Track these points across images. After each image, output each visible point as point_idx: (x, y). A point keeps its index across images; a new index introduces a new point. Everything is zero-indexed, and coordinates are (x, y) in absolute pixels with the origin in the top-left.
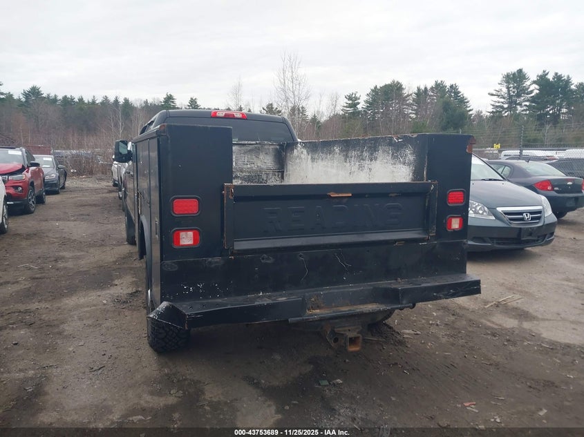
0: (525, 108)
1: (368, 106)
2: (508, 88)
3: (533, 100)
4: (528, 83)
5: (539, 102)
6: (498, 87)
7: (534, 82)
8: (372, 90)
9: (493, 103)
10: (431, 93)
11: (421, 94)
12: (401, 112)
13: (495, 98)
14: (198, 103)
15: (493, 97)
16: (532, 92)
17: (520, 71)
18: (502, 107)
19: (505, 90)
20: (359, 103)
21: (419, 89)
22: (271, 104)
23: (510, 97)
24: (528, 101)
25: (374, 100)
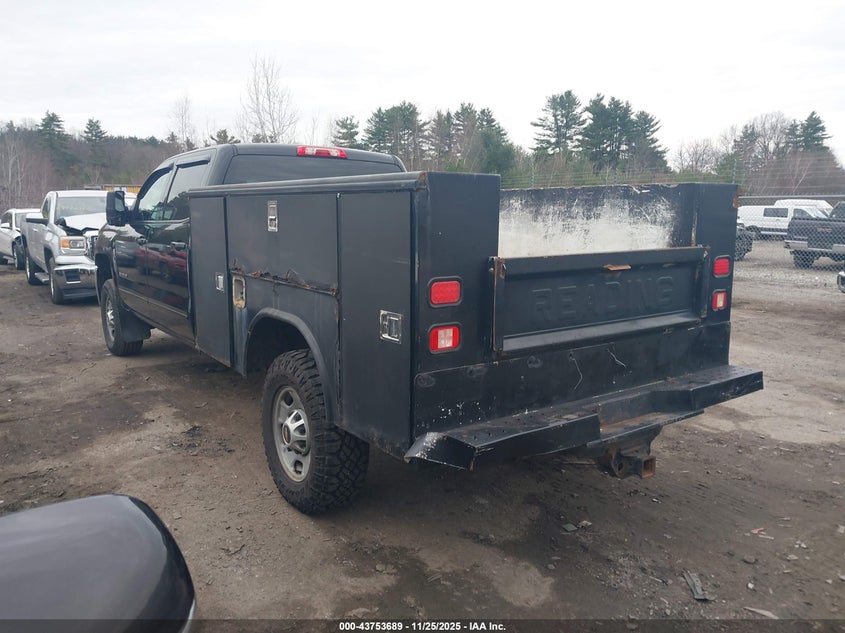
0: (577, 143)
1: (370, 138)
2: (555, 116)
3: (586, 133)
4: (578, 110)
5: (593, 135)
6: (543, 115)
7: (587, 109)
8: (375, 115)
9: (537, 137)
10: (455, 121)
11: (443, 122)
12: (417, 147)
13: (540, 130)
14: (102, 128)
15: (537, 128)
16: (584, 122)
17: (569, 93)
18: (548, 142)
19: (552, 119)
20: (357, 133)
21: (439, 115)
22: (225, 132)
23: (558, 128)
24: (580, 134)
25: (378, 129)
